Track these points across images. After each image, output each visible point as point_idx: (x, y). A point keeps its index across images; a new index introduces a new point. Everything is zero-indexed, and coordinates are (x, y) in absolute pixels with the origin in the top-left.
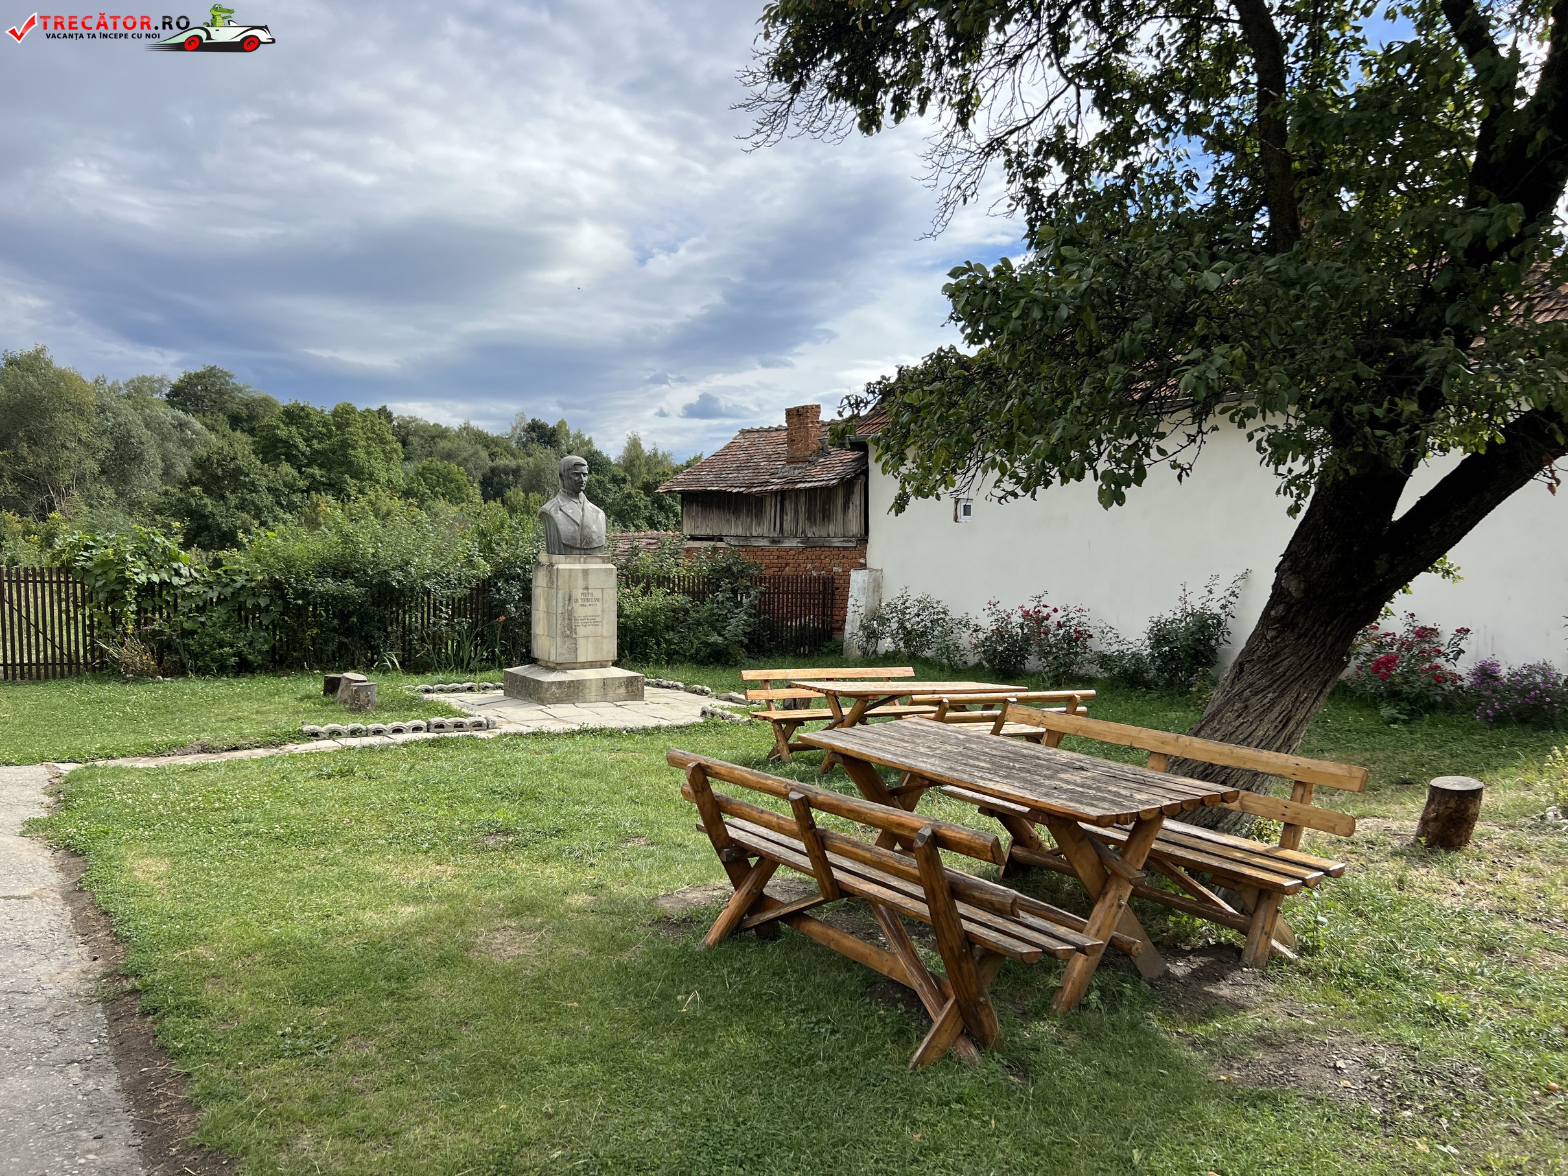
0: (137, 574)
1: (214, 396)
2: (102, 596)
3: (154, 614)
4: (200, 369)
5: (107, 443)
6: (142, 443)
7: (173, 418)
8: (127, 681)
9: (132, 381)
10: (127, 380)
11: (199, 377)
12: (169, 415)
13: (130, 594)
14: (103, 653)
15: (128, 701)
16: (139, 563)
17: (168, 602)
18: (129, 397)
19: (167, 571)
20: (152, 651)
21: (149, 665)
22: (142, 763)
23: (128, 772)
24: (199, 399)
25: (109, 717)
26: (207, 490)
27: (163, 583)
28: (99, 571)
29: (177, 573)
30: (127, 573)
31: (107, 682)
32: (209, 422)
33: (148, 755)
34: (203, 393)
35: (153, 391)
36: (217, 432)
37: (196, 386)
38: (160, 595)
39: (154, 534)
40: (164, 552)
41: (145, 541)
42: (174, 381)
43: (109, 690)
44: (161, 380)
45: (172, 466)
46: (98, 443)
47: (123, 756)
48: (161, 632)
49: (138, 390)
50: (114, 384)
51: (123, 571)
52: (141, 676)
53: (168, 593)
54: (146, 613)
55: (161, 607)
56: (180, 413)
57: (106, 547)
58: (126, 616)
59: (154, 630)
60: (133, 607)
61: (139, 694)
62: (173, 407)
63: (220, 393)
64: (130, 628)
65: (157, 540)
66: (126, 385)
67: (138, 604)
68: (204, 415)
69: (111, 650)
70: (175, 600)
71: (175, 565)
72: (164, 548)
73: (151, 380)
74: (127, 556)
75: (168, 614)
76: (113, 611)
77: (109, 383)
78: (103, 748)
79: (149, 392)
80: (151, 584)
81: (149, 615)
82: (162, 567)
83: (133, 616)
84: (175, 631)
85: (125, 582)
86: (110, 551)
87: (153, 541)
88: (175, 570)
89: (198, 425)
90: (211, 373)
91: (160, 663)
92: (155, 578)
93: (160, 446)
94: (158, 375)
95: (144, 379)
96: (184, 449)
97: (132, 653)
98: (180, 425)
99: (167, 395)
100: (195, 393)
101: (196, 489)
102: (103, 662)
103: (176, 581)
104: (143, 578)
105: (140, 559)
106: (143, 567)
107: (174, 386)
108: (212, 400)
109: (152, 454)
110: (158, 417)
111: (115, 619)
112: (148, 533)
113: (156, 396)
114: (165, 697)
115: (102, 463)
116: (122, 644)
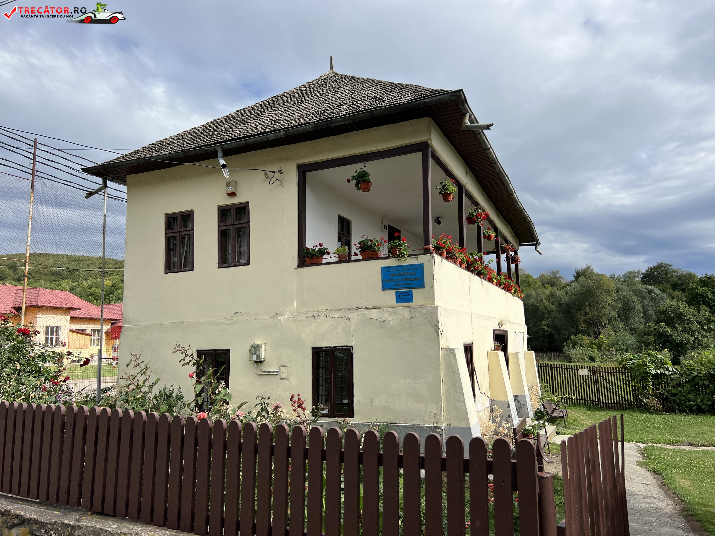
0: (651, 370)
1: (663, 276)
2: (639, 378)
3: (659, 386)
4: (655, 265)
5: (619, 305)
6: (634, 303)
7: (646, 289)
8: (653, 413)
9: (626, 274)
10: (624, 273)
11: (655, 268)
12: (642, 287)
13: (650, 378)
14: (641, 401)
15: (654, 422)
16: (652, 366)
17: (664, 381)
18: (625, 281)
19: (663, 369)
20: (660, 401)
21: (659, 407)
22: (668, 447)
23: (666, 449)
24: (656, 278)
25: (649, 427)
26: (667, 324)
27: (662, 373)
28: (637, 369)
29: (668, 370)
30: (648, 370)
31: (644, 413)
32: (661, 288)
33: (669, 444)
34: (658, 275)
35: (635, 277)
36: (666, 292)
37: (654, 272)
38: (661, 379)
39: (657, 354)
40: (661, 361)
41: (653, 357)
42: (644, 271)
43: (645, 416)
44: (638, 272)
45: (647, 310)
46: (616, 305)
47: (660, 443)
48: (663, 394)
49: (629, 278)
50: (618, 276)
51: (646, 369)
52: (657, 412)
53: (664, 378)
54: (656, 386)
55: (662, 384)
56: (649, 287)
57: (638, 359)
58: (649, 386)
59: (660, 393)
60: (651, 383)
61: (657, 418)
62: (645, 284)
63: (666, 274)
64: (651, 392)
65: (658, 356)
66: (623, 276)
67: (653, 382)
68: (659, 286)
69: (644, 400)
70: (667, 381)
71: (666, 366)
72: (661, 360)
73: (634, 272)
74: (647, 363)
75: (665, 386)
76: (643, 384)
77: (616, 276)
78: (652, 440)
79: (634, 278)
80: (657, 374)
81: (657, 386)
82: (661, 367)
83: (651, 387)
84: (669, 394)
85: (647, 373)
86: (641, 361)
87: (656, 357)
88: (666, 368)
89: (657, 291)
90: (661, 265)
91: (663, 406)
92: (659, 372)
93: (641, 302)
94: (637, 270)
95: (630, 273)
96: (651, 303)
97: (653, 402)
98: (649, 292)
99: (641, 278)
100: (654, 276)
101: (662, 324)
102: (640, 405)
103: (667, 373)
104: (654, 372)
105: (652, 364)
106: (654, 367)
107: (644, 274)
108: (662, 278)
109: (639, 307)
110: (639, 289)
111: (645, 387)
112: (654, 354)
113: (637, 279)
114: (669, 421)
115: (618, 312)
116: (648, 398)
